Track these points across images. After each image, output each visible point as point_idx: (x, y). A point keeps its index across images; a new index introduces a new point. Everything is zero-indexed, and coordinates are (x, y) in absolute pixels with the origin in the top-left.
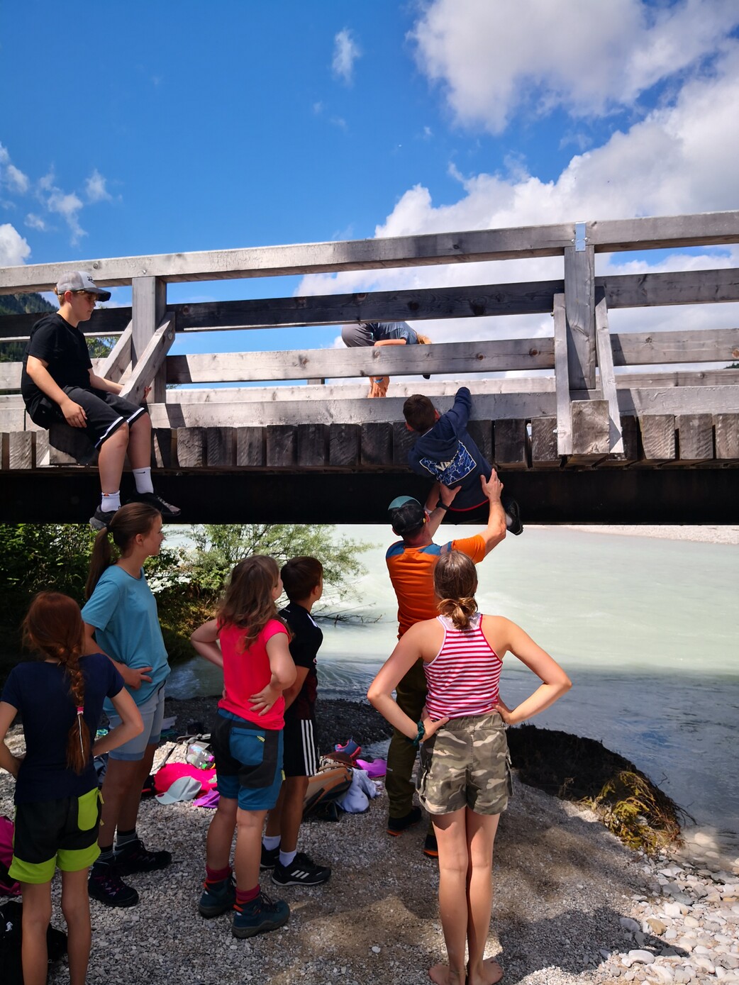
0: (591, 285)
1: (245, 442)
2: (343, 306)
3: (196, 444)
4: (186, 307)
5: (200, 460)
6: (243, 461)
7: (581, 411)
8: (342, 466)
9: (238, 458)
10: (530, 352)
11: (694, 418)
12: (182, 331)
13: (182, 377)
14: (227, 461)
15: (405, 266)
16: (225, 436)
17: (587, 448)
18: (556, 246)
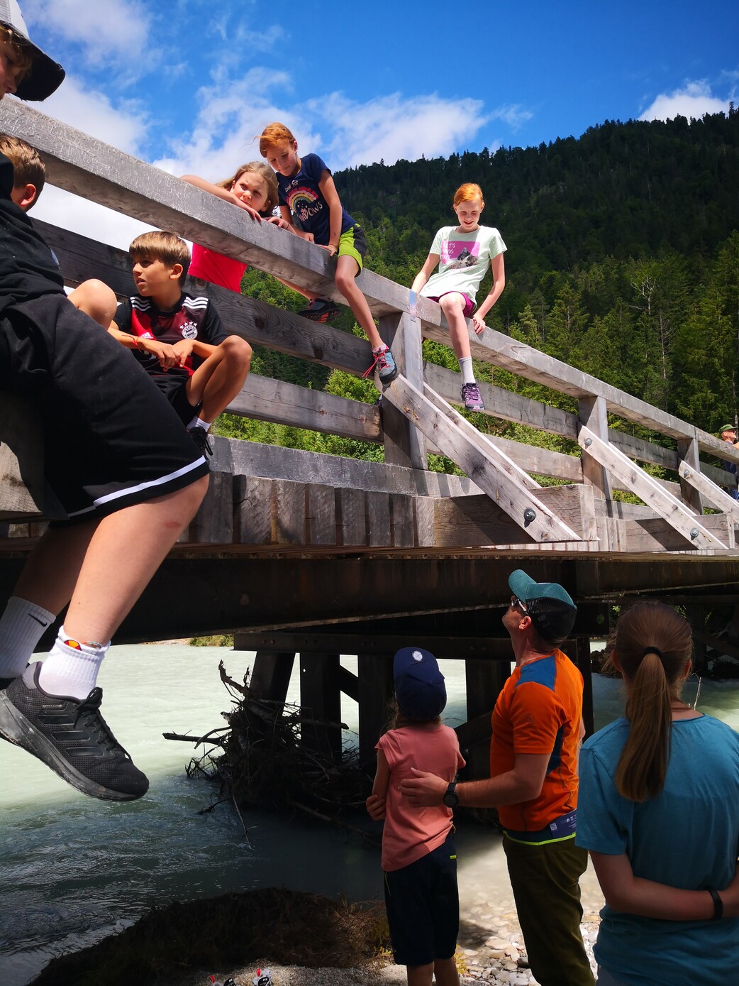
0: (420, 360)
10: (360, 417)
18: (398, 307)
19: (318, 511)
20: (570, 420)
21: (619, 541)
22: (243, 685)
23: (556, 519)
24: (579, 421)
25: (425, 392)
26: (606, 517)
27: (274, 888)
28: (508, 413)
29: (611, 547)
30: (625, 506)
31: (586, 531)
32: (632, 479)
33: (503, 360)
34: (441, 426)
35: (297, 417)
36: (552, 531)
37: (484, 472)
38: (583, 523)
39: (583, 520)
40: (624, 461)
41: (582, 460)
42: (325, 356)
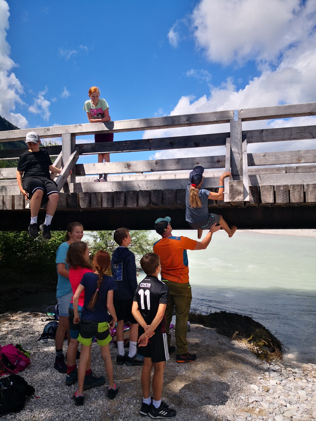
0: (240, 134)
1: (106, 198)
2: (144, 144)
3: (87, 199)
4: (83, 145)
5: (88, 205)
6: (105, 205)
7: (232, 185)
8: (144, 207)
9: (103, 204)
10: (217, 161)
11: (281, 187)
12: (82, 154)
13: (82, 173)
14: (99, 205)
15: (168, 128)
16: (98, 196)
17: (235, 199)
18: (227, 119)
42: (201, 145)
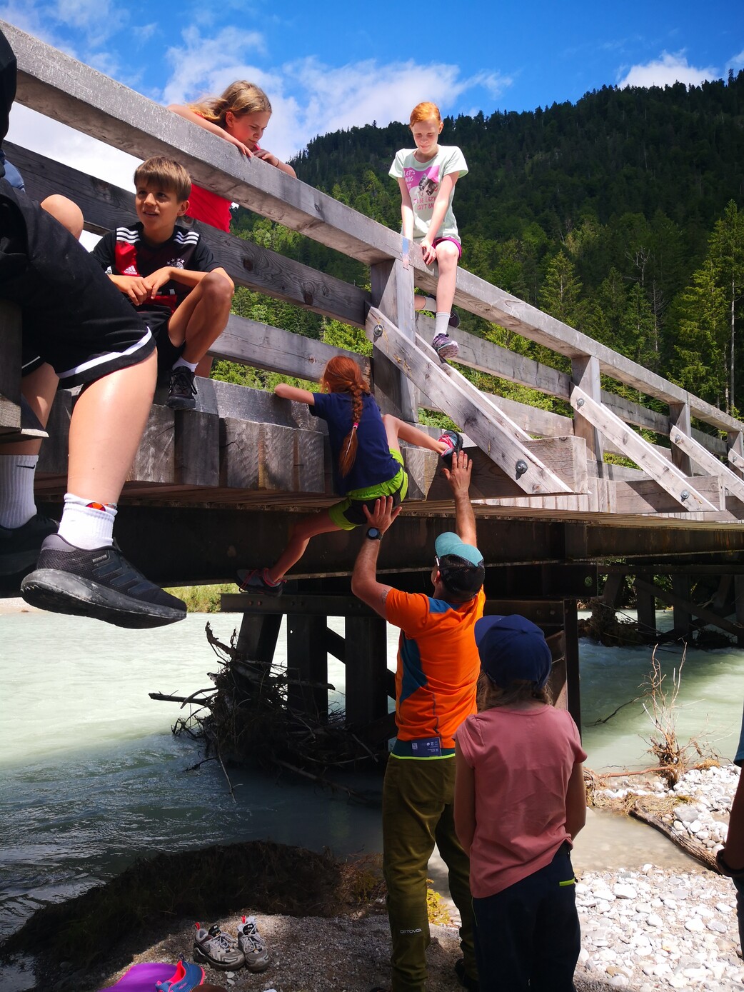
18: (391, 253)
19: (307, 458)
20: (563, 380)
21: (609, 503)
22: (230, 646)
23: (548, 471)
24: (572, 382)
25: (417, 343)
26: (596, 478)
27: (259, 841)
28: (501, 370)
29: (601, 508)
30: (616, 469)
31: (578, 483)
32: (624, 440)
33: (497, 315)
34: (432, 377)
35: (286, 364)
36: (544, 483)
37: (476, 423)
38: (575, 476)
39: (575, 472)
40: (616, 422)
41: (573, 421)
42: (315, 303)
